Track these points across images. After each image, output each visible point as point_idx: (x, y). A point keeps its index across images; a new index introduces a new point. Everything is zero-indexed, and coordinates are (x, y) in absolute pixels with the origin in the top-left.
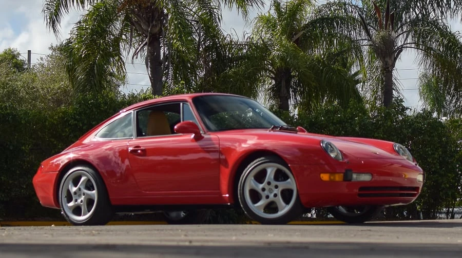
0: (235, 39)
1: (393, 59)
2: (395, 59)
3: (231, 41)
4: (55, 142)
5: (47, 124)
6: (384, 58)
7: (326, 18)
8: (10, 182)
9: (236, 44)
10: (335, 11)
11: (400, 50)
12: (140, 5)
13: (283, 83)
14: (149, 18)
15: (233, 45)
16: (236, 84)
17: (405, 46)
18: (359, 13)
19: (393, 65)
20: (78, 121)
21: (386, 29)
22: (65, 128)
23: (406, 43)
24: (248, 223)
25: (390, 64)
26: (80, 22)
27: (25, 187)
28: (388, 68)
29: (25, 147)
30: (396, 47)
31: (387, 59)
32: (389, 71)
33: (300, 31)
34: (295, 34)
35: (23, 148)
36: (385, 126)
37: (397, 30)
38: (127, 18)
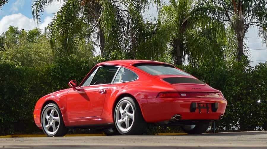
0: (150, 21)
2: (245, 32)
3: (148, 23)
4: (43, 86)
5: (38, 75)
6: (238, 32)
7: (203, 8)
8: (17, 111)
9: (151, 24)
10: (208, 3)
11: (248, 26)
12: (93, 2)
13: (178, 48)
14: (98, 10)
15: (149, 25)
16: (150, 49)
17: (251, 24)
18: (223, 5)
19: (243, 36)
20: (56, 73)
21: (239, 14)
22: (49, 77)
23: (251, 22)
24: (156, 134)
25: (242, 35)
26: (58, 13)
27: (26, 114)
28: (241, 37)
29: (26, 89)
30: (245, 25)
31: (240, 32)
32: (241, 40)
33: (187, 16)
34: (185, 18)
35: (25, 90)
37: (246, 15)
38: (86, 10)
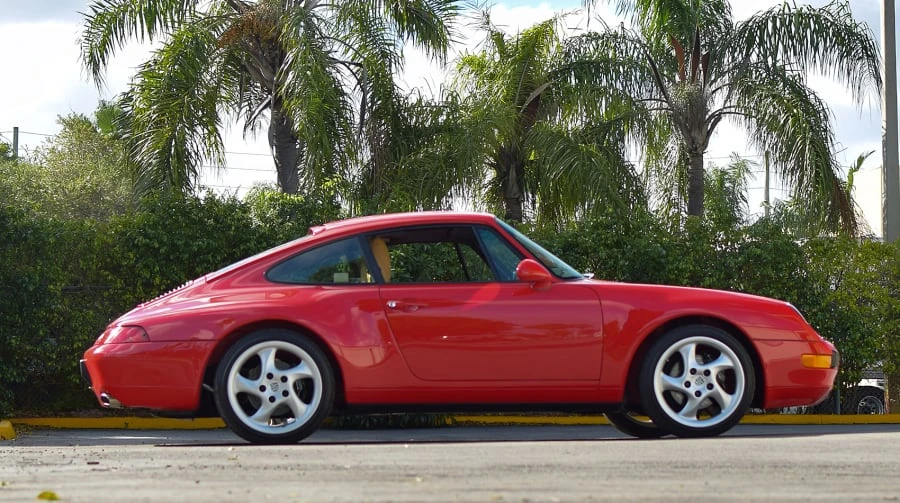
0: (427, 97)
1: (704, 133)
2: (709, 133)
3: (420, 101)
4: (110, 278)
5: (95, 244)
6: (689, 131)
7: (588, 62)
9: (428, 104)
11: (718, 117)
12: (257, 37)
13: (513, 174)
14: (273, 59)
15: (424, 107)
16: (435, 174)
17: (726, 110)
19: (705, 145)
20: (151, 239)
21: (693, 81)
22: (129, 251)
23: (728, 105)
25: (701, 142)
27: (55, 357)
28: (696, 148)
29: (55, 285)
30: (710, 113)
31: (695, 134)
32: (697, 154)
33: (540, 84)
35: (52, 287)
36: (697, 252)
37: (714, 81)
38: (231, 58)
